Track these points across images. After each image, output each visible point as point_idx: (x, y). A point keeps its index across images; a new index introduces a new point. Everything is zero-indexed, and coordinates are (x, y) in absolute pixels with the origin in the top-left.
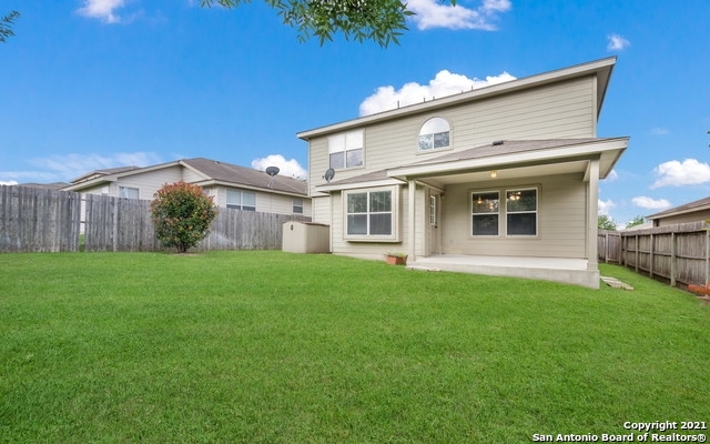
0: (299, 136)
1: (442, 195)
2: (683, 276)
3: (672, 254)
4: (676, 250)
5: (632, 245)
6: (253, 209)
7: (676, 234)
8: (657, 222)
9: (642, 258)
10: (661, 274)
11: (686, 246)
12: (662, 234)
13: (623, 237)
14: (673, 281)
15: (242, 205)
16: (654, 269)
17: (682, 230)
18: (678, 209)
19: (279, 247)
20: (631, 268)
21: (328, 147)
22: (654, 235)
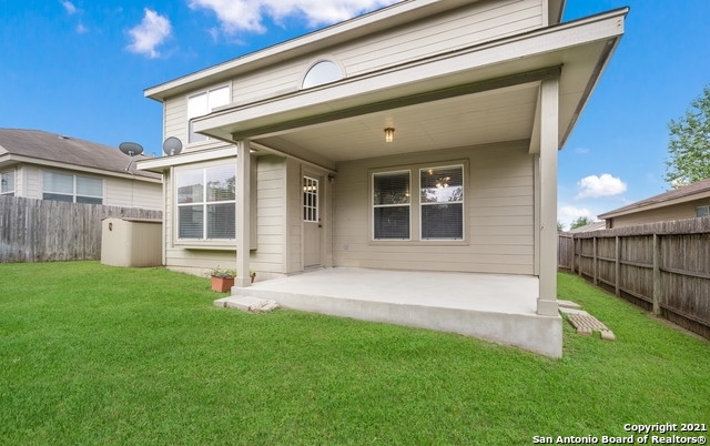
0: (147, 93)
1: (330, 177)
2: (675, 302)
3: (655, 266)
4: (660, 261)
5: (587, 250)
6: (99, 201)
7: (660, 237)
8: (610, 221)
9: (603, 268)
10: (634, 293)
11: (679, 256)
12: (633, 237)
13: (576, 240)
14: (656, 307)
15: (75, 195)
16: (621, 283)
17: (670, 230)
18: (639, 205)
19: (98, 257)
20: (588, 278)
21: (185, 110)
22: (621, 238)
